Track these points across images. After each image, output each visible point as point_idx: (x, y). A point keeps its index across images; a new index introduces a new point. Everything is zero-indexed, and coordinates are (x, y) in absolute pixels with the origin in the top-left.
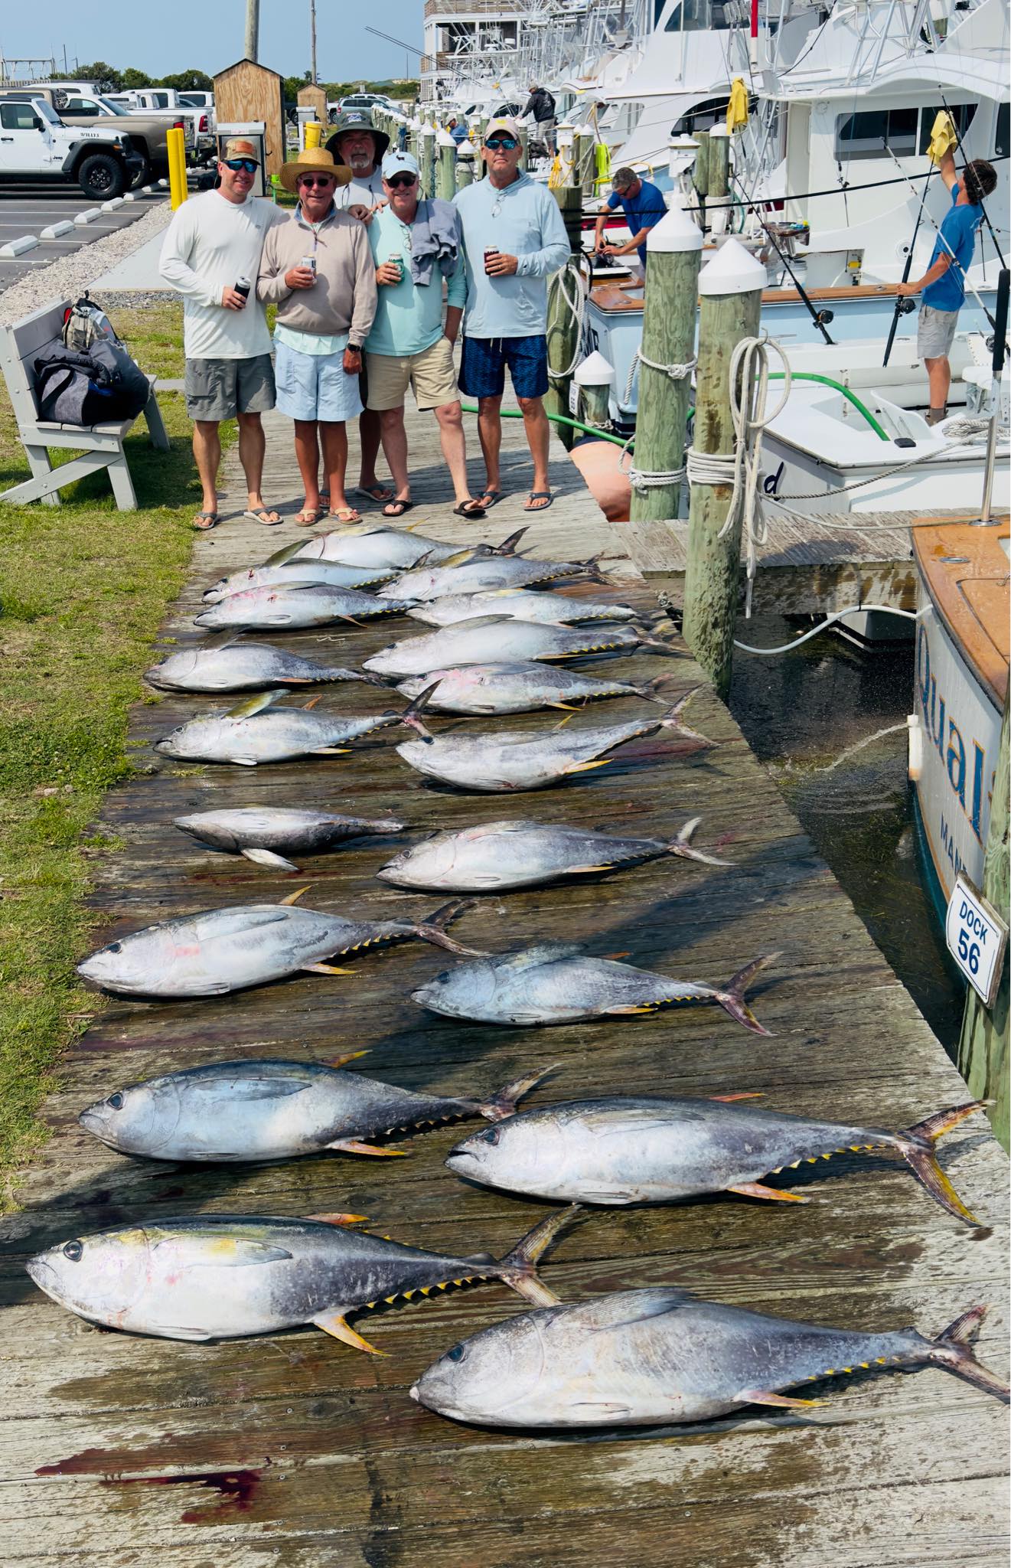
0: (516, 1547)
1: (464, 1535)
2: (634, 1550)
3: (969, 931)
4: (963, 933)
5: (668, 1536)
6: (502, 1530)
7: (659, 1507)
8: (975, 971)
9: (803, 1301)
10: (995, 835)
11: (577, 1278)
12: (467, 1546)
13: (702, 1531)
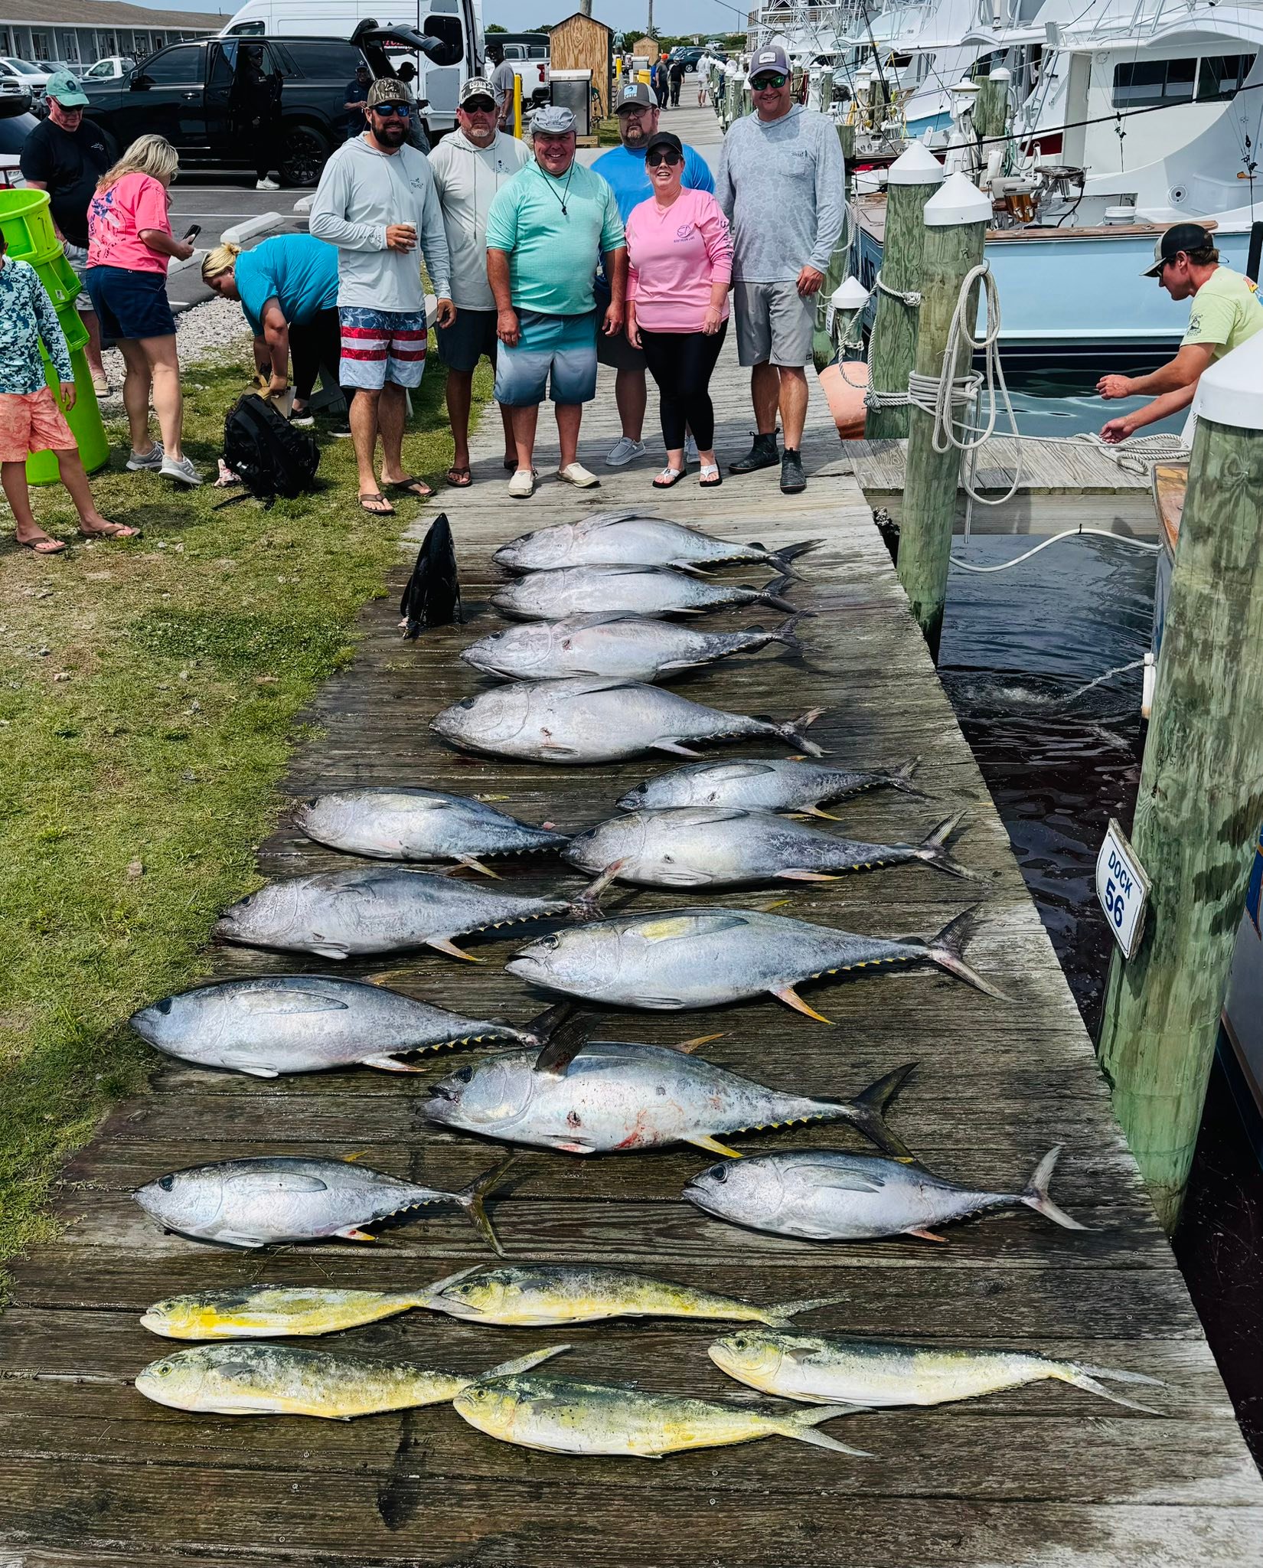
0: (531, 1515)
1: (481, 1495)
2: (648, 1536)
3: (1116, 882)
4: (1110, 883)
5: (687, 1525)
6: (520, 1493)
7: (685, 1489)
8: (1119, 923)
9: (879, 1271)
10: (1146, 789)
11: (653, 1222)
12: (482, 1507)
13: (724, 1524)
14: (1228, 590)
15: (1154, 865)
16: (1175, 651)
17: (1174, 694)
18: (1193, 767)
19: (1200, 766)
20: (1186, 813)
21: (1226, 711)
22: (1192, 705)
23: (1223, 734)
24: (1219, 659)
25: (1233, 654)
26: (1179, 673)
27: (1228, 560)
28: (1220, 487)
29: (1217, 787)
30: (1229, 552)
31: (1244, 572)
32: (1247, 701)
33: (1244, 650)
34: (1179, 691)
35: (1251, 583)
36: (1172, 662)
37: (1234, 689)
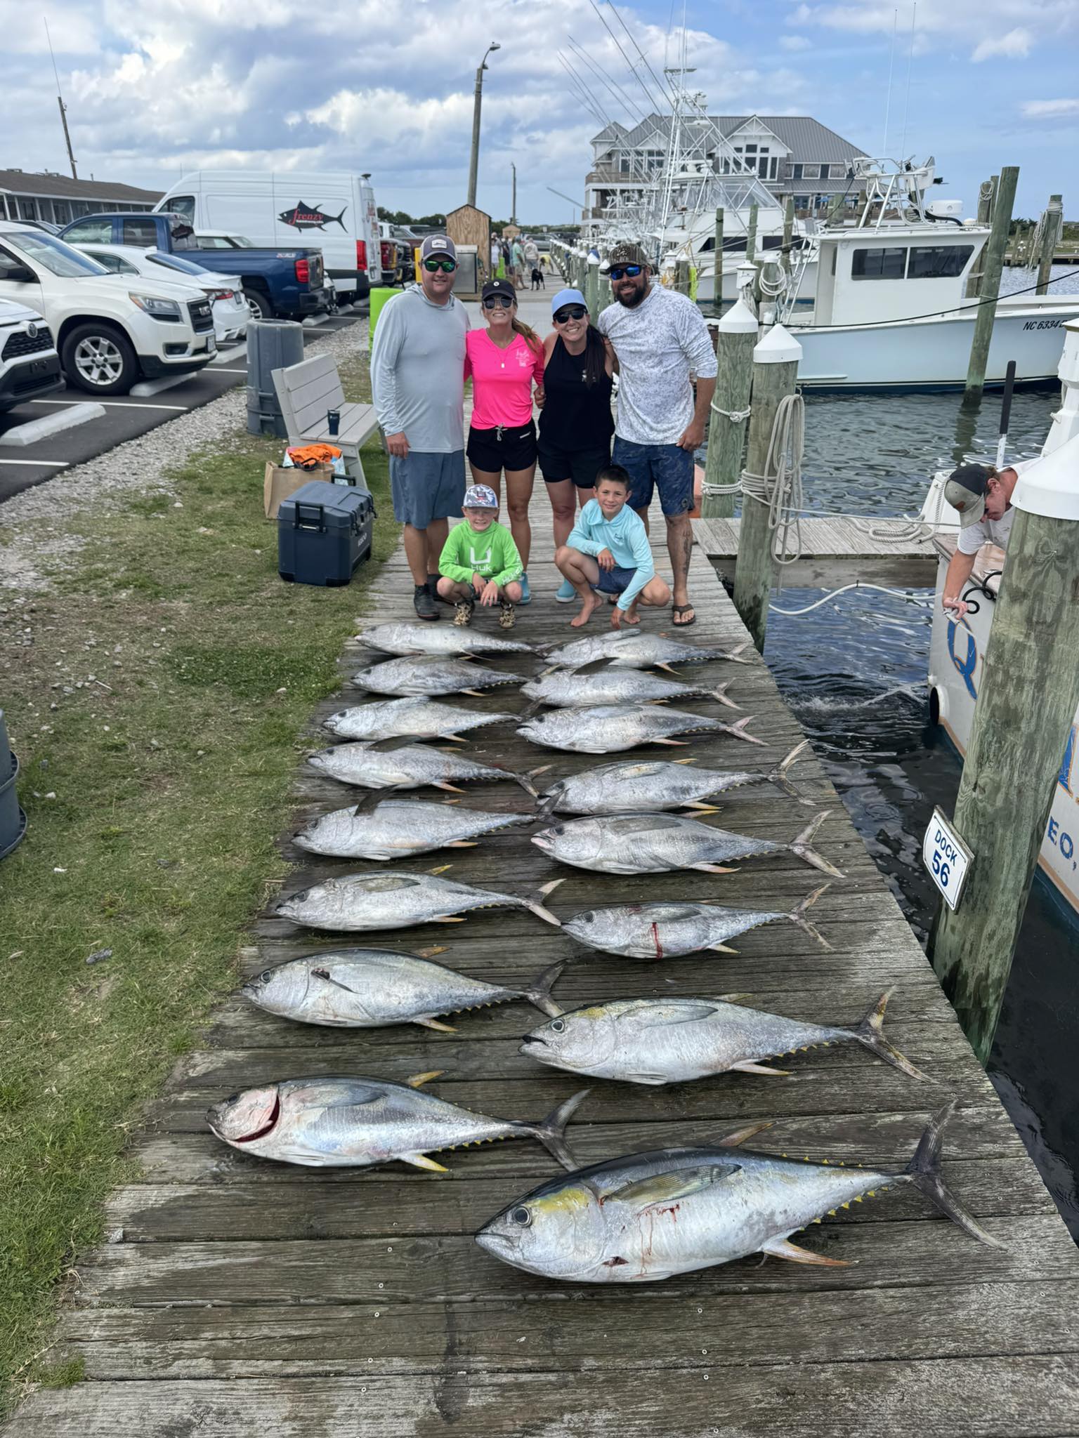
1: (519, 1385)
3: (942, 853)
4: (937, 853)
5: (689, 1399)
8: (945, 884)
10: (967, 784)
13: (718, 1396)
14: (1037, 639)
15: (973, 841)
16: (994, 684)
17: (992, 715)
18: (1006, 771)
19: (1012, 768)
20: (999, 802)
21: (1032, 727)
22: (1007, 723)
23: (1030, 745)
24: (1029, 690)
25: (1040, 686)
26: (997, 700)
27: (1039, 616)
28: (1034, 562)
29: (1023, 784)
30: (1040, 611)
31: (1050, 626)
32: (1048, 720)
33: (1048, 683)
34: (997, 713)
35: (1054, 634)
36: (991, 692)
37: (1039, 713)
